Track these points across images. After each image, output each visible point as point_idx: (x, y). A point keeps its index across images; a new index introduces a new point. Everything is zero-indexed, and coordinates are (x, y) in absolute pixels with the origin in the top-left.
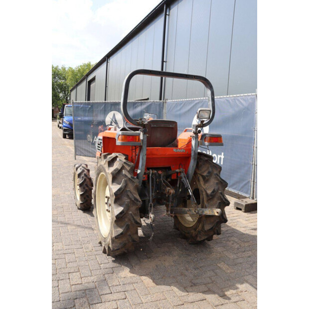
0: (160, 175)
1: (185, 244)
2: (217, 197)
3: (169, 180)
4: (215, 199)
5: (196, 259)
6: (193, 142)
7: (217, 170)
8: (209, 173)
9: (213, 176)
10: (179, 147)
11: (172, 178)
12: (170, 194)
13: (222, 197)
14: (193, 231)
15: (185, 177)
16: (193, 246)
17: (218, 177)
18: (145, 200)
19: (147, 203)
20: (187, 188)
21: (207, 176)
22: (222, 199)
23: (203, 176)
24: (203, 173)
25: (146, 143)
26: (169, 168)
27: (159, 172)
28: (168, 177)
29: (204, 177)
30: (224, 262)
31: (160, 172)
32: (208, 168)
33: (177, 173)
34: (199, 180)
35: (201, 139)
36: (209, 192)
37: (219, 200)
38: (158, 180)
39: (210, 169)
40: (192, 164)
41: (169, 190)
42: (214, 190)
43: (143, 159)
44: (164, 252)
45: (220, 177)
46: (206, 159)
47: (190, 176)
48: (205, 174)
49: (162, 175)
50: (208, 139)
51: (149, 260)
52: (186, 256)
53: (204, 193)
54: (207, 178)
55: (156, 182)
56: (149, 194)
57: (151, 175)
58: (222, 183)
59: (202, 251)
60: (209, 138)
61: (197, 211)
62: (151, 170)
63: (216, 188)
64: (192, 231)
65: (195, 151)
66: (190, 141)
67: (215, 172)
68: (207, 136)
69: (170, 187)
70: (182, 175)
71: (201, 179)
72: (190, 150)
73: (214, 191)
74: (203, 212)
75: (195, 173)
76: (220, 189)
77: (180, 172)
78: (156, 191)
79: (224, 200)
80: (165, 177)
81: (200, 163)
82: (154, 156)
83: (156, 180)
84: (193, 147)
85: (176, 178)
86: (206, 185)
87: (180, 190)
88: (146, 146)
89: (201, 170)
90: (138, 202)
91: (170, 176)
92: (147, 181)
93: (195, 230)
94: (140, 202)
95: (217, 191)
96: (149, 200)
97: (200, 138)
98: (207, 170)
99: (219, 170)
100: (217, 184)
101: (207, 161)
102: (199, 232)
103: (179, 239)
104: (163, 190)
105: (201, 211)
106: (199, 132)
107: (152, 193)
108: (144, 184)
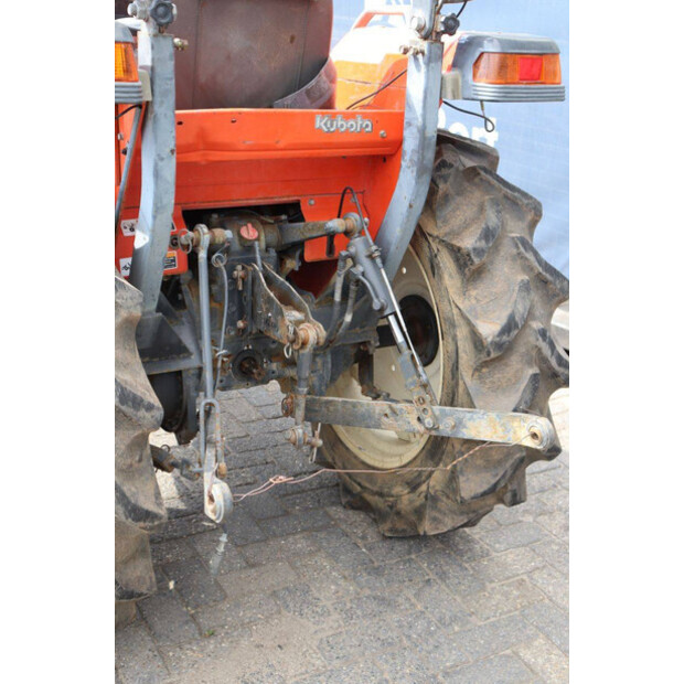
0: (248, 247)
1: (364, 538)
2: (521, 349)
3: (292, 264)
4: (515, 361)
5: (420, 625)
6: (416, 83)
7: (521, 219)
8: (488, 234)
9: (507, 249)
10: (341, 105)
11: (309, 257)
12: (304, 344)
13: (546, 351)
14: (399, 489)
15: (370, 257)
16: (399, 547)
17: (530, 256)
18: (179, 373)
19: (189, 382)
20: (382, 310)
21: (479, 252)
22: (543, 360)
23: (456, 252)
24: (457, 234)
25: (171, 85)
26: (293, 211)
27: (244, 233)
28: (285, 251)
29: (461, 259)
30: (548, 637)
31: (249, 232)
32: (482, 209)
33: (331, 236)
34: (434, 269)
35: (455, 65)
36: (489, 329)
37: (530, 364)
38: (239, 272)
39: (492, 218)
40: (407, 190)
41: (298, 323)
42: (511, 319)
43: (157, 174)
44: (274, 594)
45: (536, 254)
46: (469, 162)
47: (393, 248)
48: (468, 242)
49: (259, 247)
50: (489, 65)
51: (211, 645)
52: (374, 605)
53: (462, 333)
54: (476, 260)
55: (233, 281)
56: (198, 337)
57: (203, 255)
58: (545, 282)
59: (443, 576)
60: (495, 60)
61: (428, 421)
62: (203, 228)
63: (521, 309)
64: (397, 490)
65: (423, 130)
66: (397, 76)
67: (515, 229)
68: (488, 47)
69: (299, 308)
70: (359, 246)
71: (446, 262)
72: (398, 121)
73: (510, 326)
74: (459, 424)
75: (419, 236)
76: (539, 311)
77: (348, 233)
78: (231, 322)
79: (554, 362)
80: (273, 253)
81: (442, 187)
82: (216, 156)
83: (231, 270)
84: (411, 108)
85: (323, 256)
86: (473, 293)
87: (348, 318)
88: (171, 99)
89: (445, 221)
90: (142, 413)
91: (299, 245)
92: (186, 276)
93: (413, 486)
94: (150, 407)
95: (525, 325)
96: (200, 370)
97: (449, 59)
98: (475, 220)
99: (530, 217)
100: (525, 287)
101: (472, 173)
102: (432, 499)
103: (337, 512)
104: (267, 321)
105: (451, 422)
106: (451, 26)
107: (214, 342)
108: (174, 292)
